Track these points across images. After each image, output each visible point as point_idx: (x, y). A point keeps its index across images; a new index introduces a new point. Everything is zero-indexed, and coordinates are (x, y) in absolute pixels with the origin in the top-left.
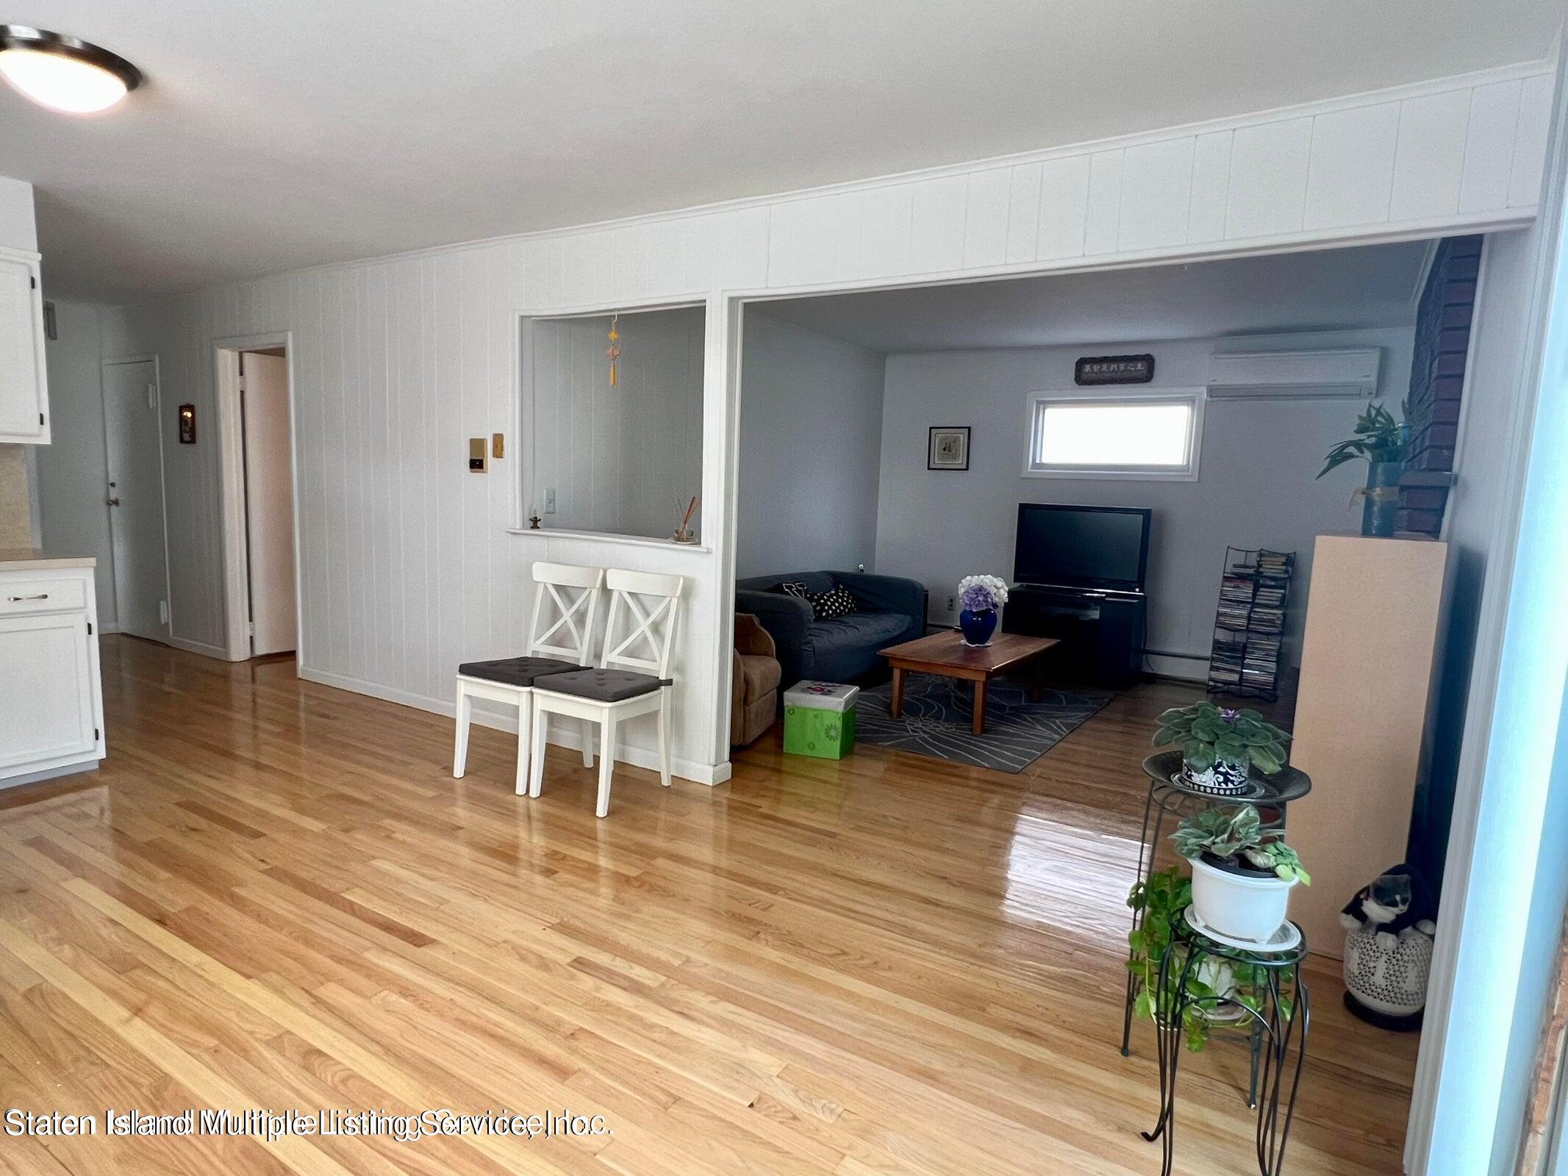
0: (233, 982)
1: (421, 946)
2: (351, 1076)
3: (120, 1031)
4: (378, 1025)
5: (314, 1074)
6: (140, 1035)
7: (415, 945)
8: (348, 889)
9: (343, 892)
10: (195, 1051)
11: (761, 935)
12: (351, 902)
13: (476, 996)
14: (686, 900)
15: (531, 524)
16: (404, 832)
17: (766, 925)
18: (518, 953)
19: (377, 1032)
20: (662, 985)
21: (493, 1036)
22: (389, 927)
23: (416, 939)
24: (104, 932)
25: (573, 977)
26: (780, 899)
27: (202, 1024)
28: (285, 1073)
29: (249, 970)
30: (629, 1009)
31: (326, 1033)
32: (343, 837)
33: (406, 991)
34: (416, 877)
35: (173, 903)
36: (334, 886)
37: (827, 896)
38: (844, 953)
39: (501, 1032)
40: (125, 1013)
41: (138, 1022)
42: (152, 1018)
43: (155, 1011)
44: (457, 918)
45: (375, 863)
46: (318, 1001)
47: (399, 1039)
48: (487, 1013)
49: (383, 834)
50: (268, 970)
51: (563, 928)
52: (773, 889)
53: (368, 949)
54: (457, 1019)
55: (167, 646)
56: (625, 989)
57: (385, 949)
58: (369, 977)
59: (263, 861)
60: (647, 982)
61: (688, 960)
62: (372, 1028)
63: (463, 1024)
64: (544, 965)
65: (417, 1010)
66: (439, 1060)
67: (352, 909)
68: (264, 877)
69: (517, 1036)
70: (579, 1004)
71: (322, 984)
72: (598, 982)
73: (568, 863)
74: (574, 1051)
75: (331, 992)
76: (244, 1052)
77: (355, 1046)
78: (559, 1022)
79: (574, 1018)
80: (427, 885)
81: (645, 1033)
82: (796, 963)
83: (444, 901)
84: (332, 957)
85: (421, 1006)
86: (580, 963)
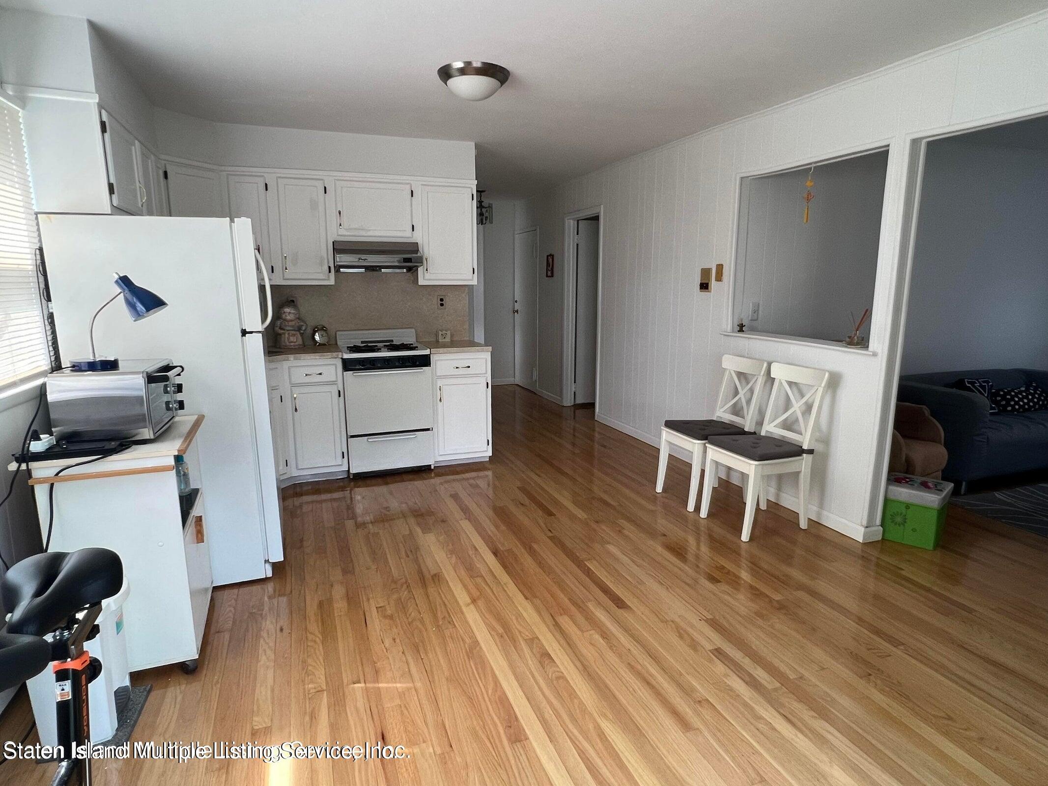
0: (519, 598)
1: (621, 608)
2: (561, 677)
3: (464, 609)
4: (584, 651)
5: (544, 668)
6: (472, 615)
7: (617, 607)
8: (589, 560)
9: (586, 561)
10: (492, 633)
11: (872, 677)
12: (588, 568)
13: (645, 652)
14: (814, 629)
15: (738, 328)
16: (629, 529)
17: (878, 670)
18: (679, 632)
19: (582, 655)
20: (776, 690)
21: (648, 683)
22: (606, 591)
23: (620, 603)
24: (471, 553)
25: (710, 661)
26: (899, 652)
27: (499, 618)
28: (530, 662)
29: (528, 595)
30: (745, 698)
31: (556, 645)
32: (594, 526)
33: (605, 635)
34: (629, 562)
35: (503, 545)
36: (582, 555)
37: (946, 662)
38: (950, 718)
39: (654, 683)
40: (468, 600)
41: (472, 606)
42: (478, 606)
43: (480, 603)
44: (646, 596)
45: (608, 546)
46: (557, 625)
47: (593, 664)
48: (648, 666)
49: (618, 529)
50: (536, 597)
51: (714, 624)
52: (896, 643)
53: (590, 600)
54: (629, 664)
55: (535, 394)
56: (747, 683)
57: (599, 603)
58: (587, 619)
59: (550, 531)
60: (763, 682)
61: (802, 677)
62: (580, 652)
63: (631, 667)
64: (694, 645)
65: (608, 649)
66: (612, 687)
67: (588, 573)
68: (548, 540)
69: (663, 688)
70: (711, 682)
71: (561, 615)
72: (729, 671)
73: (729, 577)
74: (698, 714)
75: (564, 621)
76: (514, 641)
77: (568, 659)
78: (693, 690)
79: (702, 690)
80: (635, 569)
81: (752, 721)
82: (897, 709)
83: (642, 583)
84: (570, 599)
85: (611, 648)
86: (718, 652)
